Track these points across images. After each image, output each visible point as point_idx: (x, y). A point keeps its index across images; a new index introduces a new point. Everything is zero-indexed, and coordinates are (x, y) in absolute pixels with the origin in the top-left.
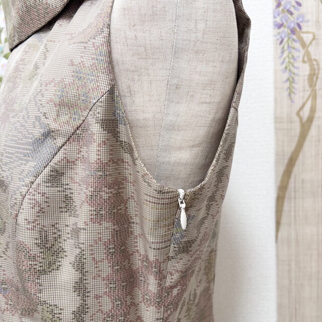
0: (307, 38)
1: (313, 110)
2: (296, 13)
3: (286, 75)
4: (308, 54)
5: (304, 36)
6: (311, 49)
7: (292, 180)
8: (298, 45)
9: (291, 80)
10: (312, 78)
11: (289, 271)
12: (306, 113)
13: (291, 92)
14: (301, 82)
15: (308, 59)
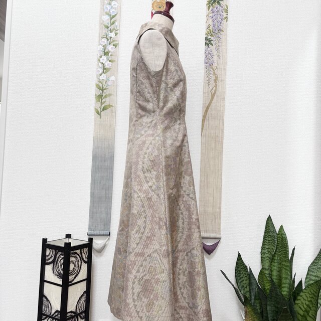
0: (214, 68)
1: (215, 91)
2: (211, 60)
3: (207, 79)
4: (214, 72)
5: (214, 67)
6: (216, 71)
7: (208, 114)
8: (211, 70)
9: (209, 80)
10: (216, 80)
11: (205, 147)
12: (213, 91)
13: (209, 84)
14: (212, 82)
15: (214, 74)
